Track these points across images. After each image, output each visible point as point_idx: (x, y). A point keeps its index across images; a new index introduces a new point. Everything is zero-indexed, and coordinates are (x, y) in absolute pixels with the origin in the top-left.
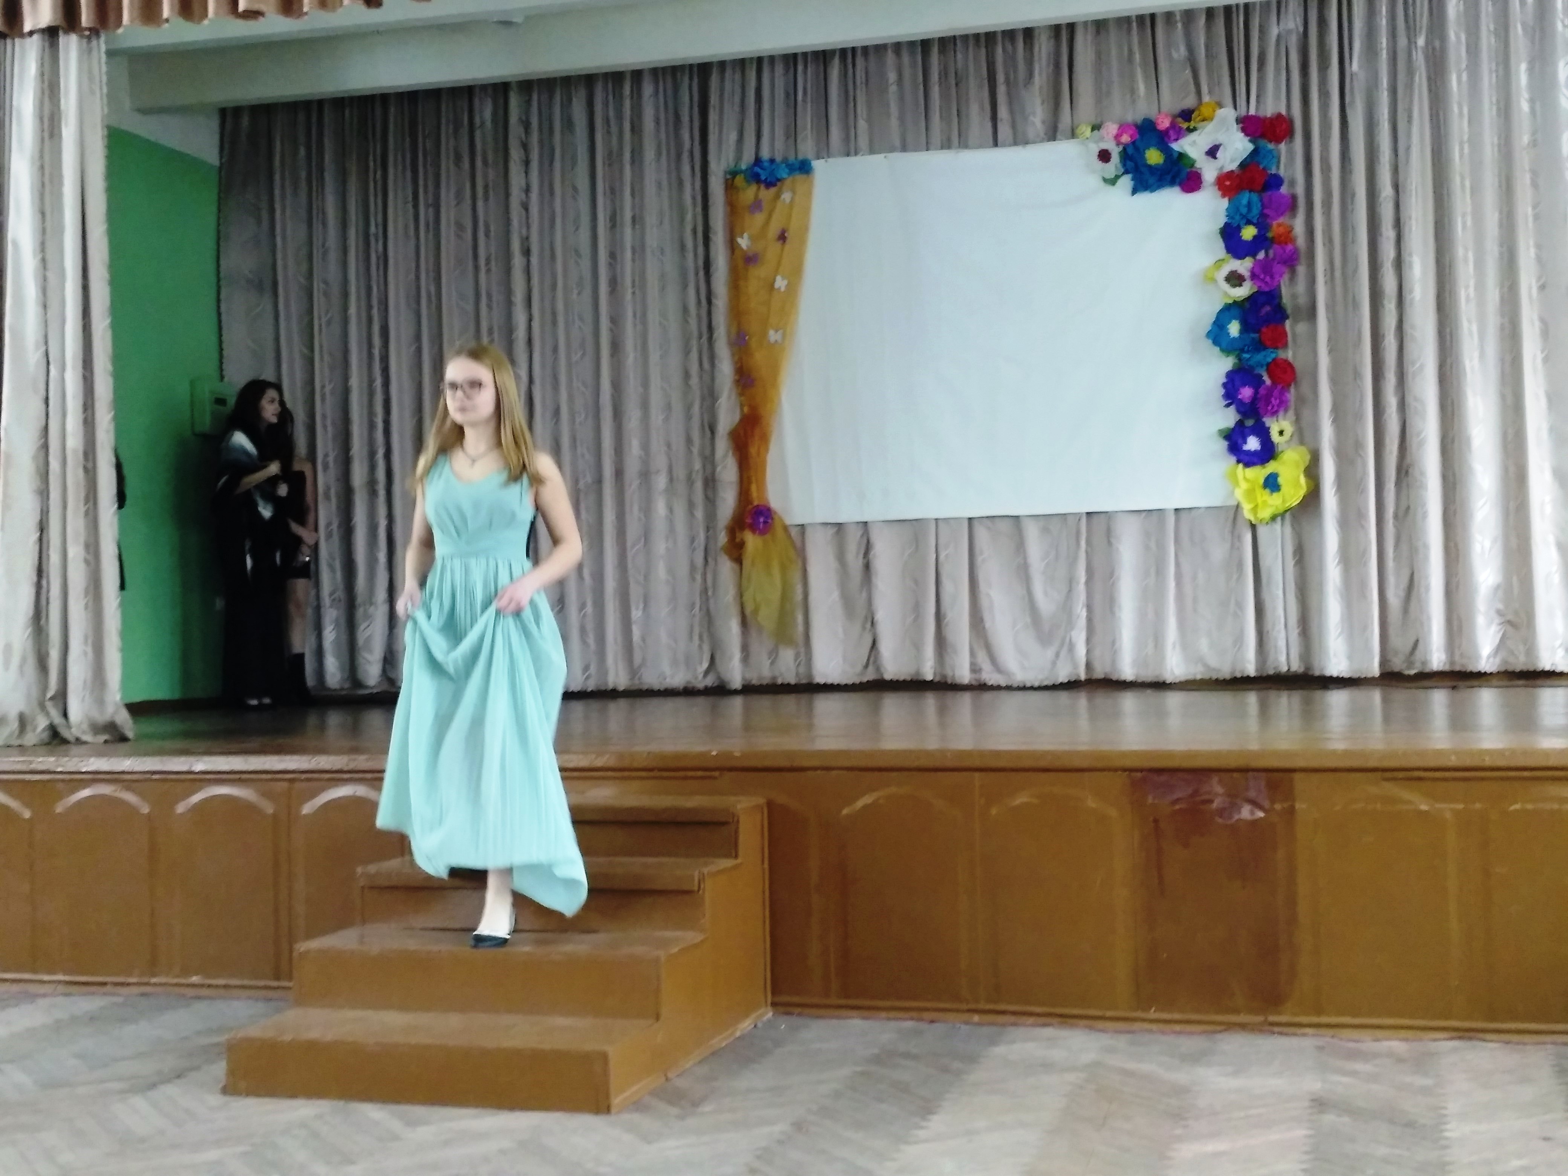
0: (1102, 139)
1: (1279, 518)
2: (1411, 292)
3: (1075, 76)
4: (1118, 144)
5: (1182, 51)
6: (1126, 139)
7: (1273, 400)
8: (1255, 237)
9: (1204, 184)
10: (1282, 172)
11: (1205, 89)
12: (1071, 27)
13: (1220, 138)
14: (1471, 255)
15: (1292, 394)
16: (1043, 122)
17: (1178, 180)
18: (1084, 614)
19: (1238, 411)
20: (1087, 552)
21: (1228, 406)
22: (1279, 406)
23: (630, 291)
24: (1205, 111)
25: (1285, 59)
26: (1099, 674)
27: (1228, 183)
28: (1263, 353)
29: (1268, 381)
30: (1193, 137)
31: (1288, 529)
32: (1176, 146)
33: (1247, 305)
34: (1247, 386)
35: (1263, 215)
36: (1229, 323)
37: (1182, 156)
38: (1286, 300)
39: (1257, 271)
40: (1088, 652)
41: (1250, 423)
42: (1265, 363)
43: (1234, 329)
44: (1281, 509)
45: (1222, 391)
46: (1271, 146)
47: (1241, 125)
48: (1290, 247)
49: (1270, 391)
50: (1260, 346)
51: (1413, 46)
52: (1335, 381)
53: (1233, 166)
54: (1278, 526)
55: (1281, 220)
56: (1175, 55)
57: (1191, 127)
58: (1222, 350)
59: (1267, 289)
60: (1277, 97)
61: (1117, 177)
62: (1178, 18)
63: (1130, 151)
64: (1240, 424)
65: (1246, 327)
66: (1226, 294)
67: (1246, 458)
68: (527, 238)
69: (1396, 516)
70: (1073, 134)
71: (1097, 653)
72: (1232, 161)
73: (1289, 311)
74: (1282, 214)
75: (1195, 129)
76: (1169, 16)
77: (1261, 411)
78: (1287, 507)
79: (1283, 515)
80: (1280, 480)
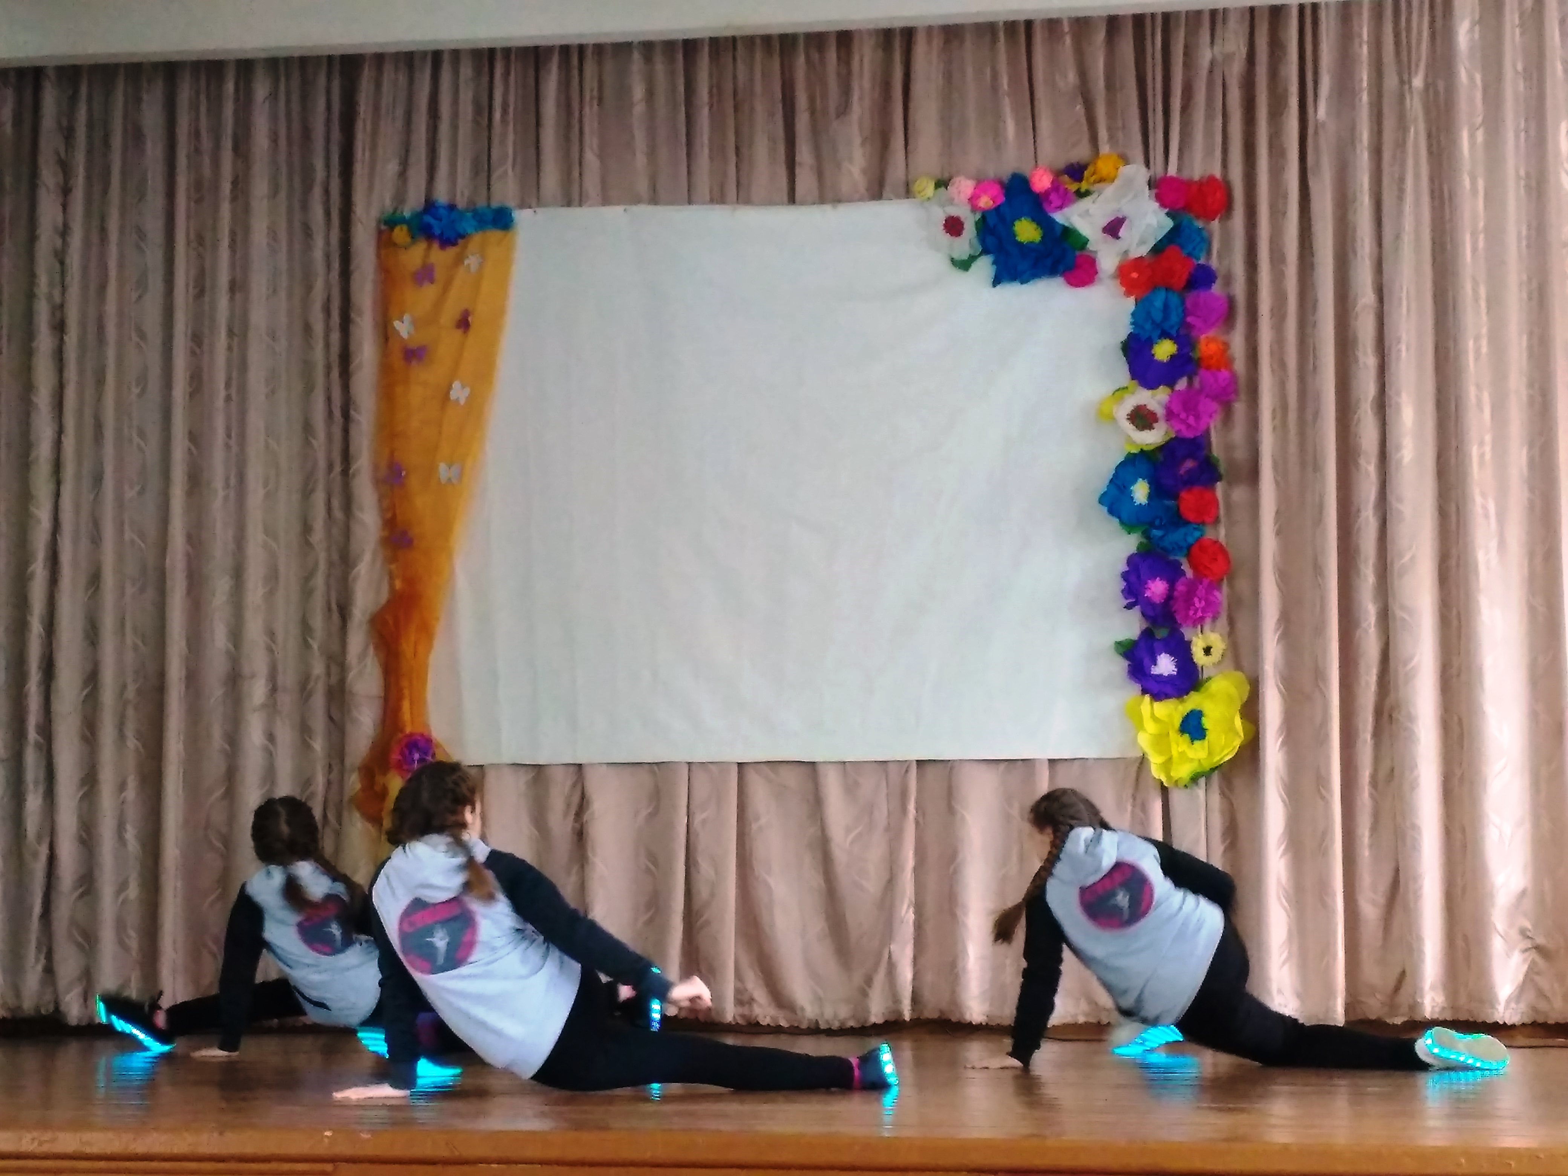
0: (951, 201)
1: (1202, 781)
2: (1399, 448)
3: (912, 105)
4: (974, 208)
5: (1072, 77)
6: (985, 202)
7: (1196, 600)
8: (1172, 357)
9: (1101, 275)
10: (1214, 263)
11: (1103, 134)
12: (909, 34)
13: (1126, 208)
14: (1486, 397)
15: (1223, 595)
16: (864, 172)
17: (1061, 268)
18: (911, 916)
19: (1144, 614)
20: (917, 823)
21: (1129, 607)
22: (1204, 610)
23: (222, 394)
24: (1104, 166)
25: (1221, 96)
26: (930, 1013)
27: (1135, 275)
28: (1182, 531)
29: (1189, 573)
30: (1084, 204)
31: (1216, 799)
32: (1059, 217)
33: (1160, 457)
34: (1158, 578)
35: (1184, 324)
36: (1134, 482)
37: (1068, 232)
38: (1217, 450)
39: (1176, 409)
40: (915, 978)
41: (1161, 633)
42: (1184, 545)
43: (1141, 491)
44: (1207, 766)
45: (1123, 584)
46: (1199, 224)
47: (1154, 191)
48: (1224, 373)
49: (1192, 587)
50: (1178, 520)
51: (1407, 87)
52: (1284, 577)
53: (1143, 251)
54: (1200, 792)
55: (1212, 333)
56: (1061, 84)
57: (1083, 190)
58: (1122, 523)
59: (1190, 435)
60: (1209, 152)
61: (972, 258)
62: (1066, 28)
63: (992, 221)
64: (1147, 634)
65: (1157, 491)
66: (1130, 440)
67: (1156, 688)
68: (62, 306)
69: (1374, 783)
70: (908, 192)
71: (929, 977)
72: (1142, 242)
73: (1222, 468)
74: (1213, 325)
75: (1087, 193)
76: (1052, 25)
77: (1178, 618)
78: (1216, 762)
79: (1207, 775)
80: (1206, 722)
